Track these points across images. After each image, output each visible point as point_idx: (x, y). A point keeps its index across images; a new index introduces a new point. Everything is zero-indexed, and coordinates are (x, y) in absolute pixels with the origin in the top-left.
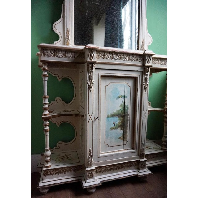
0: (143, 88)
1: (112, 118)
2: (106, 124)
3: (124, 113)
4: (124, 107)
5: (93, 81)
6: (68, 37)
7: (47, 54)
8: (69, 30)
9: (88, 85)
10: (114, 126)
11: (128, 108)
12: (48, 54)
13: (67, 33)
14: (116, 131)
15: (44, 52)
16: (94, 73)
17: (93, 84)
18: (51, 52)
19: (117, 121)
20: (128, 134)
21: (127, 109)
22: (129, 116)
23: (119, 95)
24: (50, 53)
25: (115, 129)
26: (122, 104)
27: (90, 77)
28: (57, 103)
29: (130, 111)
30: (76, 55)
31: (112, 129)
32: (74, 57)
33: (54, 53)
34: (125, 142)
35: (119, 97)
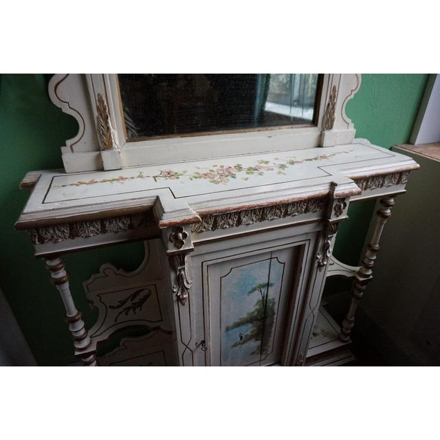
0: (316, 265)
1: (237, 329)
2: (223, 341)
3: (265, 312)
4: (266, 302)
5: (188, 283)
6: (107, 123)
7: (49, 236)
8: (104, 99)
9: (174, 295)
10: (241, 340)
11: (274, 303)
12: (53, 237)
13: (98, 108)
14: (244, 346)
15: (39, 235)
16: (189, 267)
17: (187, 289)
18: (60, 231)
19: (248, 330)
20: (270, 344)
21: (271, 305)
22: (275, 317)
23: (254, 286)
24: (57, 232)
25: (242, 344)
26: (261, 299)
27: (180, 280)
28: (107, 276)
29: (278, 309)
30: (134, 222)
31: (235, 345)
32: (131, 226)
33: (70, 230)
34: (263, 357)
35: (254, 290)
